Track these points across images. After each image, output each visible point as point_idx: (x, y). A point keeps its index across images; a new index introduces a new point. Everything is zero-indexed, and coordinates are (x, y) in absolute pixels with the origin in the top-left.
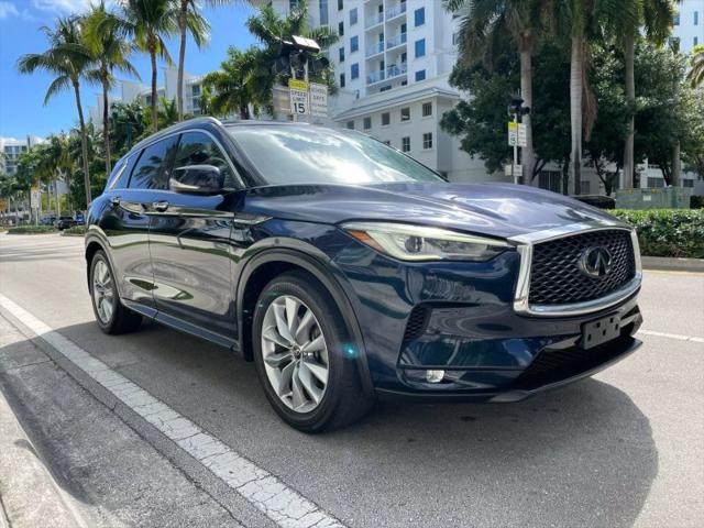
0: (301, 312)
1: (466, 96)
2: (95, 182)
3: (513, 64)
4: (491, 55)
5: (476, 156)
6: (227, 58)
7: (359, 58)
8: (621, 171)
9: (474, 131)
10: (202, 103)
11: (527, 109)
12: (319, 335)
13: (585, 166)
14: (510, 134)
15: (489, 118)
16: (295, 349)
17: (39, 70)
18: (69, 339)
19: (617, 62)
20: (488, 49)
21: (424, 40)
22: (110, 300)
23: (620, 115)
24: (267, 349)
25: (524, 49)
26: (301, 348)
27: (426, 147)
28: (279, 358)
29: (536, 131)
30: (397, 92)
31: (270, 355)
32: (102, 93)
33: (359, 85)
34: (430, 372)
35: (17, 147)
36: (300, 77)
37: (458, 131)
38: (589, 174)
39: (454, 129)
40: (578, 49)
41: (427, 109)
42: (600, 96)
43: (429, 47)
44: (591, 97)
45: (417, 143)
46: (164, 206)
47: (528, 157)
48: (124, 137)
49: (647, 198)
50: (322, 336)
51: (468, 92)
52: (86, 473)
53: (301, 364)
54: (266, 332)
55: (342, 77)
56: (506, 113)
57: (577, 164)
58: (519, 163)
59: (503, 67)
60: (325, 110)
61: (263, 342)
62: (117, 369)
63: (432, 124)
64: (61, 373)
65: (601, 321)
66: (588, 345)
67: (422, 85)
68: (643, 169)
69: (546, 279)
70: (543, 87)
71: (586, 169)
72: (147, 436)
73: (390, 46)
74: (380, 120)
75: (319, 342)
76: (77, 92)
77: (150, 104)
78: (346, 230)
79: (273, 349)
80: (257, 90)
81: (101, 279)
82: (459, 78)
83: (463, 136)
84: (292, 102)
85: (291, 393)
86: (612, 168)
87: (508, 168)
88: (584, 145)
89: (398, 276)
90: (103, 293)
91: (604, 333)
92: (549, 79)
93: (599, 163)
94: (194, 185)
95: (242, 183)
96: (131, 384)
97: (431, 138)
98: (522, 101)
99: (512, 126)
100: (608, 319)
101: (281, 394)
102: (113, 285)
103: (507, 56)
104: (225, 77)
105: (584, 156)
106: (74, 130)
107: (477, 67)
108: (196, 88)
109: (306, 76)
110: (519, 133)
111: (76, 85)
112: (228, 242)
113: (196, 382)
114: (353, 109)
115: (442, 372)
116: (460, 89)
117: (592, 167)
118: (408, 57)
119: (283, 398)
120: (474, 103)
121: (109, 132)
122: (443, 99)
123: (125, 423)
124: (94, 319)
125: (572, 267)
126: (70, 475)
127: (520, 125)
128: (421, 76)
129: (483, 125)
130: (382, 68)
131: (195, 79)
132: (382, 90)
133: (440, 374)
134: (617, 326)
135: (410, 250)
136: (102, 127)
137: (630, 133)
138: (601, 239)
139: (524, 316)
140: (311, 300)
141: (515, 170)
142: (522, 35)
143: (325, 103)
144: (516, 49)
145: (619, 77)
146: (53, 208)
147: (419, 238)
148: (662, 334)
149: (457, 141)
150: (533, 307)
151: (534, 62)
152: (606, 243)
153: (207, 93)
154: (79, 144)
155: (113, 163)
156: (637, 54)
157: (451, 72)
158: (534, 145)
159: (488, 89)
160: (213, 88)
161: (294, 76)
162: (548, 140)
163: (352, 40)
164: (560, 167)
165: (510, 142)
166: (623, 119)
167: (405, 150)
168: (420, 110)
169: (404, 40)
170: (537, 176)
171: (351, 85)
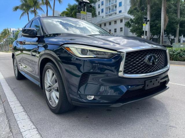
1: (132, 17)
3: (145, 8)
4: (139, 6)
5: (134, 34)
6: (68, 7)
7: (104, 7)
8: (175, 38)
9: (134, 27)
11: (149, 20)
14: (143, 27)
15: (139, 23)
16: (52, 86)
19: (175, 7)
20: (138, 4)
21: (121, 2)
24: (46, 86)
25: (149, 4)
26: (54, 86)
27: (121, 31)
29: (151, 27)
30: (114, 16)
31: (47, 88)
33: (104, 14)
34: (89, 96)
35: (15, 31)
36: (84, 11)
37: (130, 27)
39: (128, 26)
40: (164, 4)
41: (121, 21)
43: (123, 4)
44: (167, 17)
45: (118, 30)
47: (149, 34)
49: (182, 46)
51: (133, 16)
53: (54, 91)
54: (46, 80)
55: (99, 12)
56: (143, 22)
57: (162, 36)
58: (146, 35)
59: (143, 9)
61: (45, 84)
62: (13, 90)
63: (122, 25)
65: (152, 80)
66: (147, 88)
67: (121, 14)
68: (181, 38)
69: (131, 65)
70: (154, 14)
71: (165, 38)
72: (7, 112)
73: (112, 4)
74: (108, 24)
75: (57, 84)
76: (28, 16)
79: (48, 86)
81: (15, 64)
82: (130, 12)
83: (131, 28)
85: (51, 100)
86: (173, 37)
87: (142, 37)
88: (165, 31)
90: (16, 68)
91: (153, 84)
93: (169, 36)
97: (122, 29)
98: (147, 18)
99: (144, 25)
100: (155, 79)
101: (49, 101)
102: (17, 65)
103: (144, 6)
104: (67, 12)
105: (165, 34)
107: (135, 9)
110: (146, 27)
111: (28, 14)
114: (101, 21)
115: (93, 96)
116: (130, 15)
117: (167, 37)
118: (117, 7)
120: (134, 19)
122: (126, 18)
123: (4, 107)
125: (142, 61)
127: (146, 25)
128: (120, 12)
129: (136, 25)
130: (110, 10)
132: (110, 16)
134: (159, 82)
135: (83, 54)
137: (178, 28)
141: (144, 37)
144: (146, 4)
145: (175, 12)
149: (129, 29)
151: (151, 8)
157: (128, 10)
158: (150, 31)
159: (138, 15)
161: (82, 10)
162: (154, 29)
163: (102, 2)
164: (158, 37)
165: (143, 30)
166: (176, 24)
167: (115, 32)
168: (119, 21)
169: (116, 2)
170: (151, 40)
171: (101, 14)
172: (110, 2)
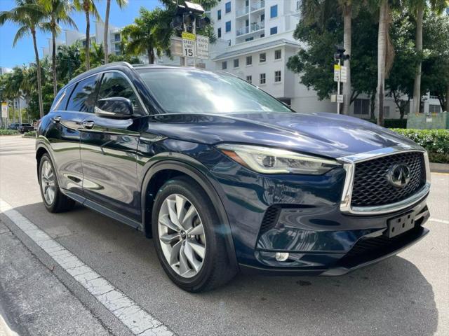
0: (187, 206)
1: (305, 46)
2: (46, 100)
3: (338, 24)
4: (323, 18)
5: (311, 88)
6: (139, 16)
7: (231, 17)
8: (411, 100)
9: (310, 70)
10: (121, 47)
11: (348, 56)
12: (199, 223)
13: (386, 96)
14: (335, 73)
15: (321, 62)
16: (182, 232)
17: (8, 22)
18: (23, 216)
19: (411, 24)
20: (321, 13)
21: (276, 6)
22: (53, 189)
23: (412, 62)
24: (162, 231)
25: (347, 14)
26: (186, 231)
27: (276, 81)
28: (171, 238)
29: (353, 71)
30: (258, 42)
31: (165, 235)
32: (52, 38)
33: (231, 36)
34: (279, 254)
36: (190, 31)
37: (299, 70)
38: (389, 102)
39: (296, 69)
40: (385, 15)
41: (278, 55)
42: (398, 48)
43: (280, 11)
44: (391, 48)
45: (270, 77)
46: (91, 125)
47: (347, 90)
48: (67, 69)
49: (429, 120)
50: (201, 225)
51: (306, 43)
52: (31, 319)
53: (186, 243)
54: (162, 218)
55: (219, 31)
56: (333, 59)
57: (381, 95)
58: (341, 93)
59: (332, 26)
60: (207, 54)
61: (160, 226)
62: (57, 239)
63: (281, 65)
64: (17, 241)
65: (401, 218)
66: (392, 235)
67: (275, 38)
68: (426, 99)
69: (363, 188)
70: (359, 41)
71: (387, 98)
72: (76, 292)
73: (253, 9)
74: (245, 61)
75: (199, 228)
76: (34, 38)
77: (85, 46)
78: (220, 150)
79: (167, 231)
80: (159, 39)
81: (47, 173)
82: (300, 33)
83: (303, 74)
84: (184, 48)
85: (179, 263)
86: (405, 98)
87: (333, 97)
88: (386, 82)
89: (257, 183)
90: (48, 184)
91: (403, 226)
92: (362, 35)
93: (396, 94)
94: (113, 111)
95: (146, 111)
96: (66, 251)
97: (280, 75)
98: (344, 51)
99: (337, 68)
100: (407, 216)
101: (172, 264)
102: (55, 178)
103: (335, 19)
104: (137, 29)
105: (386, 89)
106: (31, 64)
107: (314, 26)
108: (117, 36)
109: (194, 30)
110: (342, 73)
111: (34, 32)
112: (136, 152)
113: (111, 250)
114: (227, 53)
115: (287, 254)
116: (301, 40)
117: (391, 96)
118: (266, 17)
119: (173, 266)
120: (311, 51)
121: (56, 66)
122: (289, 47)
123: (61, 281)
124: (42, 201)
125: (382, 179)
126: (19, 320)
127: (342, 67)
128: (274, 31)
129: (316, 66)
130: (247, 24)
131: (117, 30)
132: (247, 40)
133: (286, 256)
134: (412, 220)
135: (266, 166)
136: (52, 62)
137: (418, 74)
138: (403, 159)
139: (347, 215)
140: (194, 198)
141: (338, 98)
142: (345, 4)
143: (207, 49)
144: (341, 14)
145: (412, 35)
146: (17, 118)
147: (273, 157)
148: (441, 221)
150: (354, 208)
151: (353, 23)
152: (407, 161)
153: (125, 40)
154: (35, 73)
155: (59, 88)
156: (424, 19)
157: (295, 29)
158: (352, 81)
159: (320, 42)
160: (129, 36)
161: (185, 30)
162: (362, 78)
163: (226, 4)
164: (369, 97)
165: (335, 80)
166: (414, 64)
167: (262, 83)
168: (273, 55)
169: (263, 4)
170: (353, 103)
171: (225, 36)
172: (247, 4)
